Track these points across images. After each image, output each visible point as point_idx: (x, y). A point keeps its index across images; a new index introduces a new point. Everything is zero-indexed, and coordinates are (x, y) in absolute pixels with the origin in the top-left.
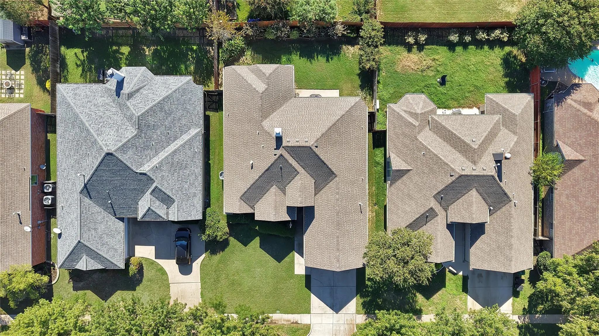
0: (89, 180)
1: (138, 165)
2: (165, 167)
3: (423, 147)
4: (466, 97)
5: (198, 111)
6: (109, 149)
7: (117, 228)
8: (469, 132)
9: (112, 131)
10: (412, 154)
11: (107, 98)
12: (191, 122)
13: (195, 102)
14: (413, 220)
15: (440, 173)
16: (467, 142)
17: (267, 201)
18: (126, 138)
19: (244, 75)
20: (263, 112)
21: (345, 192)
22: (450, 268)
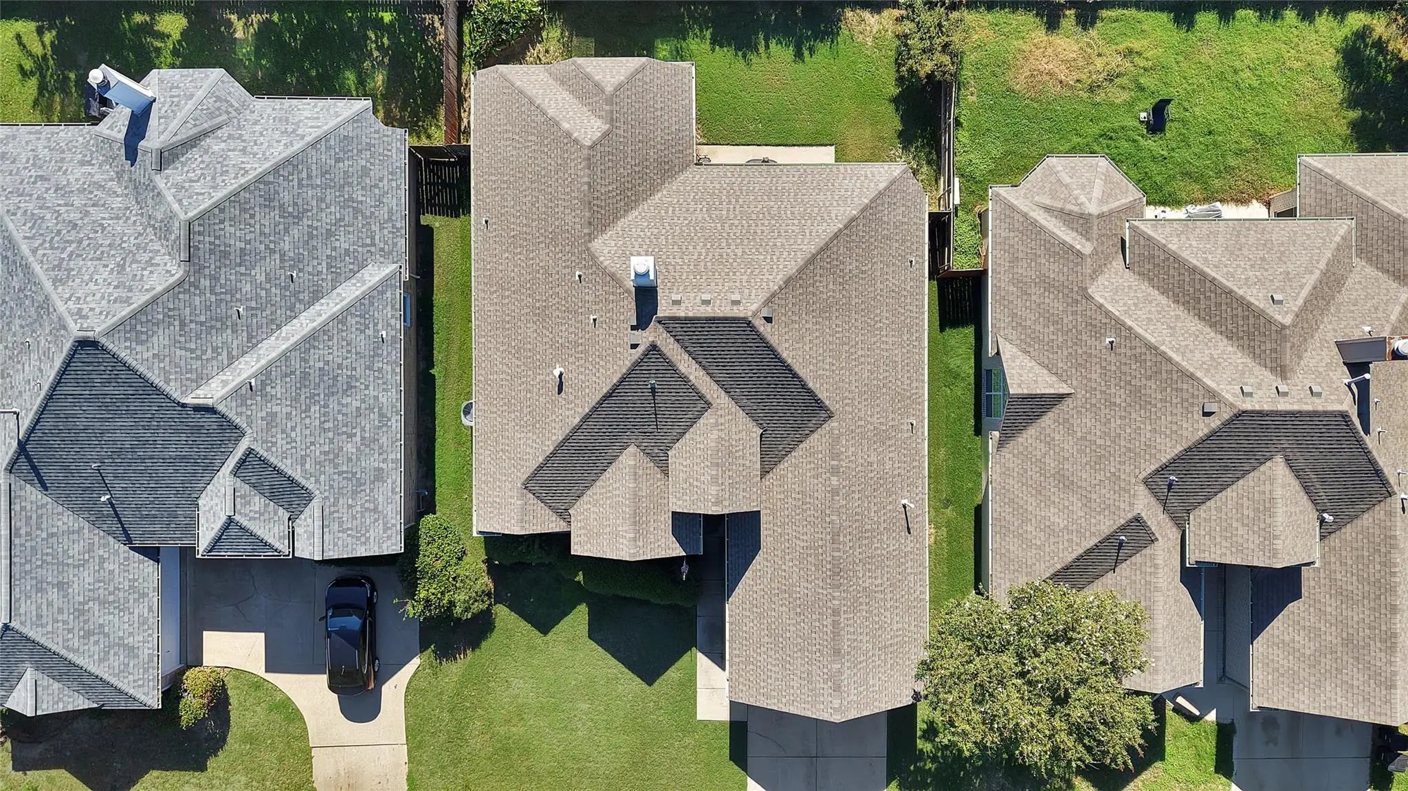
0: (32, 430)
1: (187, 379)
2: (278, 387)
3: (1108, 321)
4: (1229, 169)
5: (390, 212)
6: (85, 325)
7: (136, 580)
8: (1257, 273)
9: (102, 270)
10: (1070, 344)
11: (100, 166)
12: (368, 245)
13: (381, 180)
14: (1074, 555)
15: (1168, 404)
16: (1256, 303)
17: (609, 495)
18: (147, 290)
19: (535, 91)
20: (595, 208)
21: (860, 468)
22: (1180, 700)
